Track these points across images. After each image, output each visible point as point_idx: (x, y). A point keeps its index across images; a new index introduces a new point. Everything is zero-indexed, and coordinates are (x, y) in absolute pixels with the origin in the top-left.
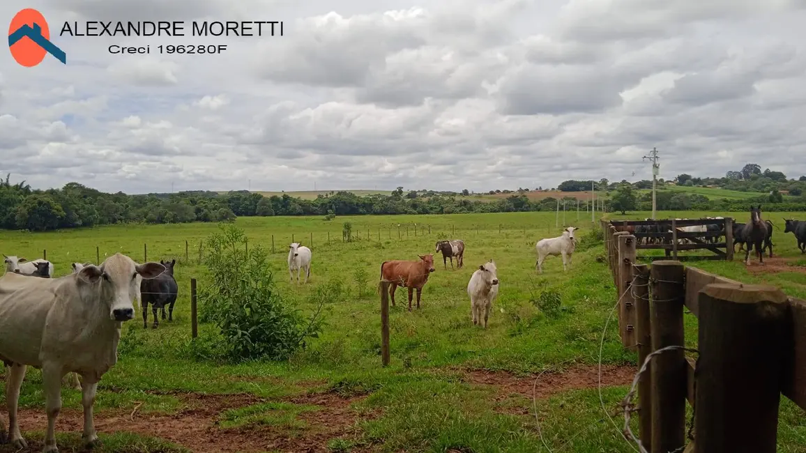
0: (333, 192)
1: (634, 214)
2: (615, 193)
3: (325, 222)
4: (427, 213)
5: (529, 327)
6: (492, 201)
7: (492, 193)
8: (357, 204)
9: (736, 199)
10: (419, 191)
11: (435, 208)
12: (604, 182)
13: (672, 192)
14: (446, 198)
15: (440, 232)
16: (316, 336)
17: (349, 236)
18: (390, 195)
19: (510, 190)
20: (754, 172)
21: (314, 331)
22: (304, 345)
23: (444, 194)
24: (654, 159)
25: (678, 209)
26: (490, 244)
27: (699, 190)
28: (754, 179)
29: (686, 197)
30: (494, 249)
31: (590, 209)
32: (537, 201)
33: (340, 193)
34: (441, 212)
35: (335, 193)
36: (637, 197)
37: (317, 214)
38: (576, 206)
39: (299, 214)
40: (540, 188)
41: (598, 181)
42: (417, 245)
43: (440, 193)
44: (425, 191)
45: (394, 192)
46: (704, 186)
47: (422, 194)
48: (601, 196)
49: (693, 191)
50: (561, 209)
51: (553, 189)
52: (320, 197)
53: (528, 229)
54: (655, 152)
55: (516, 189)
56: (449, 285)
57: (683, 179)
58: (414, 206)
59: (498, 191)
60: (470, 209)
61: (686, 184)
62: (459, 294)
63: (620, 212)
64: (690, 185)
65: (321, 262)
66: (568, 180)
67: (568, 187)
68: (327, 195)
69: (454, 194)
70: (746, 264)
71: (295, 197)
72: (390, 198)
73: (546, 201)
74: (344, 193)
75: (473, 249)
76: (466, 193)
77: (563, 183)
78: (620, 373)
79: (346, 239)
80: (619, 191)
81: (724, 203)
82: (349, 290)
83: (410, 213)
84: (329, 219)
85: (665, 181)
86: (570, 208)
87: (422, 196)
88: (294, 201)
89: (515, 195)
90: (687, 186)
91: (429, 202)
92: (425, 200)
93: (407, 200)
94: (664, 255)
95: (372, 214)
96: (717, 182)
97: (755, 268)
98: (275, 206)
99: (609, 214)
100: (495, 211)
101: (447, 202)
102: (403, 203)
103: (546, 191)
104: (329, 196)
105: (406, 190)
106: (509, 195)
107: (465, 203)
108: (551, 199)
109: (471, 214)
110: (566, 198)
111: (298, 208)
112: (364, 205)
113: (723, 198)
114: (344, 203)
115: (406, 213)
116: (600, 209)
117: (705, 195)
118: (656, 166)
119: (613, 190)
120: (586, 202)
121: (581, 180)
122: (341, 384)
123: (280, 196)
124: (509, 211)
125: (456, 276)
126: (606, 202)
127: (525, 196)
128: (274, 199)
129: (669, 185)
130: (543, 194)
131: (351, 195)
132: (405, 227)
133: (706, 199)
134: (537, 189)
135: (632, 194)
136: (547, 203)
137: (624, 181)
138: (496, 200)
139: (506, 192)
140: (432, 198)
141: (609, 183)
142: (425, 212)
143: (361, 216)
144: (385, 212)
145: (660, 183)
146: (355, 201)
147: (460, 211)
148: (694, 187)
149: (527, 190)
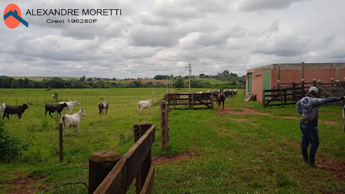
0: (51, 77)
1: (183, 89)
2: (176, 80)
3: (46, 91)
4: (97, 88)
5: (129, 141)
6: (126, 83)
7: (126, 79)
8: (63, 83)
9: (220, 84)
10: (93, 78)
11: (101, 86)
12: (172, 76)
13: (198, 81)
14: (106, 81)
15: (101, 97)
16: (27, 150)
17: (57, 99)
18: (79, 79)
19: (134, 78)
20: (227, 73)
21: (25, 148)
22: (20, 155)
23: (105, 79)
24: (189, 67)
25: (200, 88)
26: (123, 102)
27: (207, 80)
28: (227, 76)
29: (202, 83)
30: (123, 105)
31: (166, 87)
32: (145, 83)
33: (55, 78)
34: (103, 87)
35: (52, 78)
36: (184, 82)
37: (43, 88)
38: (161, 85)
39: (33, 88)
40: (147, 78)
41: (170, 75)
42: (89, 103)
43: (103, 79)
44: (96, 78)
45: (81, 78)
46: (209, 79)
47: (94, 79)
48: (171, 82)
49: (205, 80)
50: (155, 87)
51: (152, 78)
52: (44, 80)
53: (141, 95)
54: (190, 65)
55: (136, 78)
56: (100, 122)
57: (202, 76)
58: (91, 85)
59: (129, 79)
60: (116, 86)
61: (203, 77)
62: (104, 126)
63: (178, 89)
64: (204, 78)
65: (41, 111)
66: (158, 75)
67: (158, 78)
68: (48, 79)
69: (109, 80)
70: (218, 110)
71: (31, 79)
72: (79, 81)
73: (149, 83)
74: (57, 78)
75: (114, 105)
76: (114, 79)
77: (156, 76)
78: (159, 160)
79: (55, 100)
80: (178, 80)
81: (216, 85)
82: (51, 125)
83: (89, 88)
84: (48, 90)
85: (195, 76)
86: (158, 86)
87: (95, 80)
88: (31, 81)
89: (136, 80)
90: (203, 78)
91: (98, 83)
92: (96, 82)
93: (87, 82)
94: (189, 107)
95: (70, 88)
96: (214, 77)
97: (221, 112)
98: (21, 84)
99: (173, 89)
100: (127, 87)
101: (106, 83)
102: (86, 83)
103: (149, 79)
104: (49, 80)
105: (87, 77)
106: (133, 81)
107: (114, 84)
108: (151, 83)
109: (117, 89)
110: (157, 83)
111: (33, 85)
112: (66, 84)
113: (215, 83)
114: (56, 83)
115: (86, 88)
116: (170, 87)
117: (209, 82)
118: (190, 71)
119: (175, 79)
120: (165, 84)
121: (163, 75)
122: (34, 173)
123: (24, 79)
124: (133, 87)
125: (104, 117)
126: (173, 84)
127: (140, 81)
128: (20, 80)
129: (197, 78)
130: (148, 80)
131: (60, 79)
132: (85, 94)
133: (210, 84)
134: (145, 78)
135: (183, 81)
136: (149, 84)
137: (180, 76)
138: (128, 83)
139: (132, 79)
140: (99, 81)
141: (174, 77)
142: (96, 87)
143: (65, 89)
144: (76, 87)
145: (193, 77)
146: (62, 82)
147: (112, 87)
148: (206, 79)
149: (141, 78)
